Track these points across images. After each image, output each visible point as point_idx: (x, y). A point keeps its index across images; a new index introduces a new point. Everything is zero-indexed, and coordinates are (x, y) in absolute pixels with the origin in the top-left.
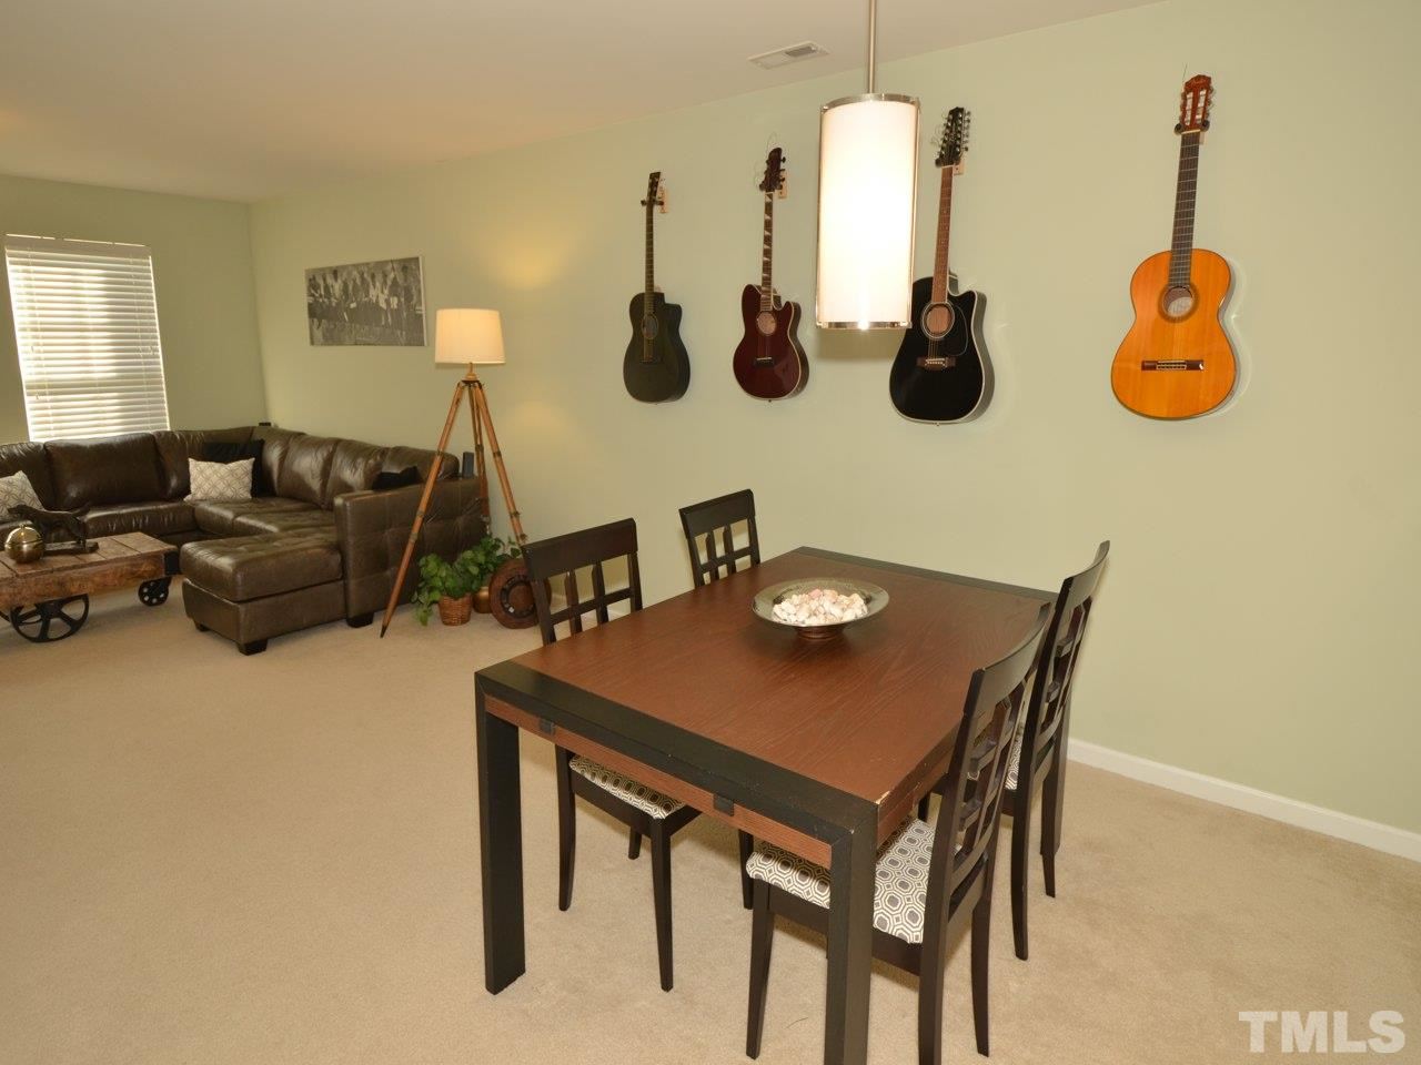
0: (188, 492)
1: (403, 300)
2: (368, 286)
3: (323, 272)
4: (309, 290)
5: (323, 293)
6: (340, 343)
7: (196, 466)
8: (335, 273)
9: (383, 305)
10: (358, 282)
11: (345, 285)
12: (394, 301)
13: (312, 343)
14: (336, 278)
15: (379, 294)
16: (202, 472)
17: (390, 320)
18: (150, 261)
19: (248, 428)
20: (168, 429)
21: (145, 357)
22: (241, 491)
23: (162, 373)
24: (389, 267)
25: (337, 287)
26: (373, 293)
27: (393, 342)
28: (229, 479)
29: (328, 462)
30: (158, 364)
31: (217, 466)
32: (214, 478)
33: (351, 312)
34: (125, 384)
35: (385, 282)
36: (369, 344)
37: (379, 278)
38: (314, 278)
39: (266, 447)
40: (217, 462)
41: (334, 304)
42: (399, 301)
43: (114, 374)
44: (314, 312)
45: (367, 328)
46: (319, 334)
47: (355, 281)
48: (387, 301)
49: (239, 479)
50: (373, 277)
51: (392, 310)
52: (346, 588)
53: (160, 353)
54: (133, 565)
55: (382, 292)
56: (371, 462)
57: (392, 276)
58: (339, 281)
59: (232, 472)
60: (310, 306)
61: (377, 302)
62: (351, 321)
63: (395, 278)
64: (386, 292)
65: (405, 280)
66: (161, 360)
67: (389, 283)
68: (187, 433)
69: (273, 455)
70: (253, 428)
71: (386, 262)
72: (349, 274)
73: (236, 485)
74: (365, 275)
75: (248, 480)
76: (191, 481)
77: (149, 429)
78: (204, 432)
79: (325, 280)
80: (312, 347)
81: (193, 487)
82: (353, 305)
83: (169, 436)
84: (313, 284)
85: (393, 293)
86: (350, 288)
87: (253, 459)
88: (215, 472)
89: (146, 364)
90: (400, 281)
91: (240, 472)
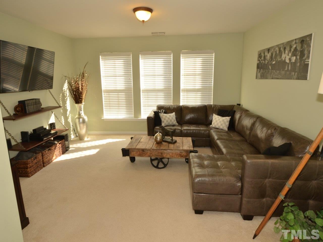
0: (211, 124)
1: (298, 57)
2: (282, 52)
3: (264, 51)
4: (258, 59)
5: (263, 59)
6: (266, 78)
7: (215, 116)
8: (269, 50)
9: (287, 61)
10: (278, 52)
11: (272, 54)
12: (294, 59)
13: (256, 78)
14: (269, 52)
15: (286, 57)
16: (215, 119)
17: (290, 68)
18: (214, 54)
19: (233, 105)
20: (212, 104)
21: (209, 82)
22: (225, 127)
23: (213, 87)
24: (294, 43)
25: (268, 56)
26: (283, 56)
27: (290, 78)
28: (222, 122)
29: (253, 124)
30: (212, 84)
31: (220, 117)
32: (218, 121)
33: (273, 66)
34: (204, 90)
35: (290, 50)
36: (278, 79)
37: (288, 49)
38: (261, 54)
39: (236, 113)
40: (220, 116)
41: (266, 63)
42: (296, 58)
43: (201, 87)
44: (259, 67)
45: (278, 72)
46: (259, 75)
47: (276, 52)
48: (290, 59)
49: (225, 123)
50: (285, 49)
51: (291, 63)
52: (241, 199)
53: (213, 82)
54: (181, 152)
55: (288, 55)
56: (269, 131)
57: (295, 46)
58: (270, 53)
59: (223, 120)
60: (258, 64)
61: (285, 60)
62: (272, 69)
63: (296, 48)
64: (290, 55)
65: (302, 47)
66: (213, 83)
67: (292, 50)
68: (215, 105)
69: (237, 116)
70: (234, 105)
71: (292, 41)
72: (274, 49)
73: (224, 125)
74: (281, 49)
75: (227, 124)
76: (213, 121)
77: (206, 103)
78: (220, 105)
79: (264, 53)
80: (256, 80)
81: (213, 123)
82: (274, 63)
83: (210, 106)
84: (260, 56)
85: (294, 54)
86: (274, 55)
87: (230, 117)
88: (219, 119)
89: (209, 84)
90: (299, 48)
91: (225, 121)
